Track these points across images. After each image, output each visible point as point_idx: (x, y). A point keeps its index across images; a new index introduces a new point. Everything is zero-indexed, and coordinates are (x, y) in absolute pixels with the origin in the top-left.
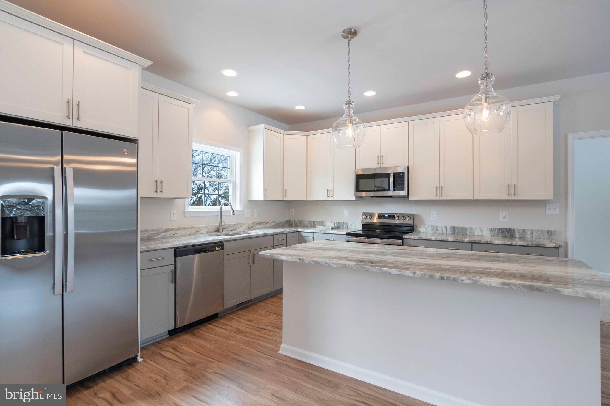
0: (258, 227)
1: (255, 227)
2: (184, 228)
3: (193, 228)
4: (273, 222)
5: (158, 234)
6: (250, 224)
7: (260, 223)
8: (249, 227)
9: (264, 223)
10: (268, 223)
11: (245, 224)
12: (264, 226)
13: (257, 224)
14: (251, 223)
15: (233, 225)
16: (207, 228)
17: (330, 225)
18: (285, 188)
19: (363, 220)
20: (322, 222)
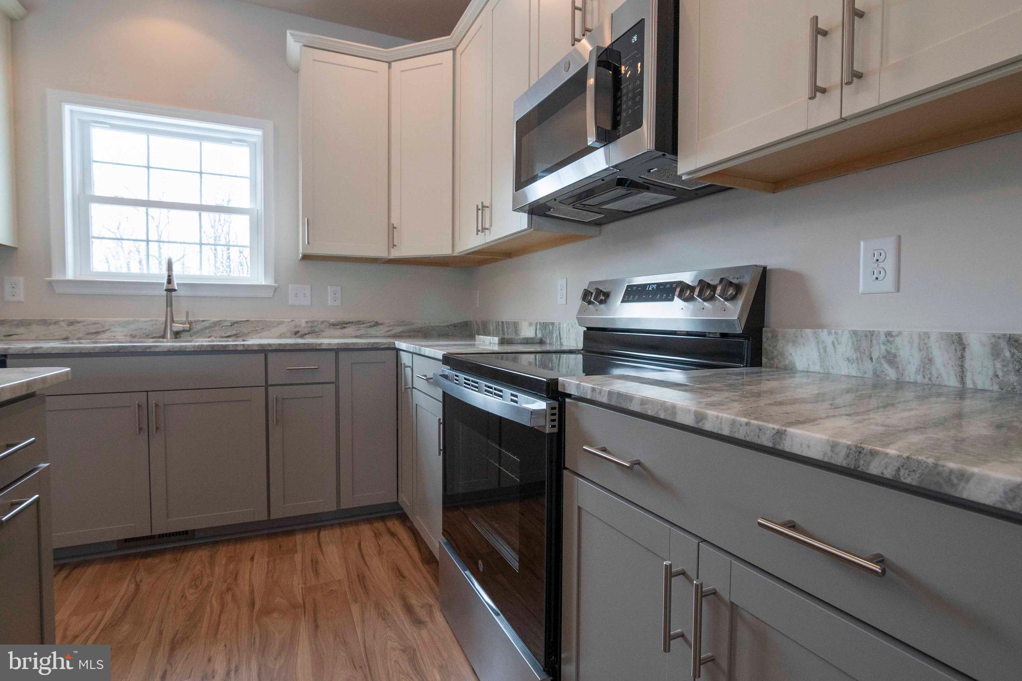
0: (338, 332)
1: (324, 334)
3: (80, 322)
4: (402, 323)
6: (304, 325)
7: (346, 324)
8: (298, 332)
9: (359, 323)
10: (377, 324)
11: (280, 323)
12: (362, 332)
13: (334, 325)
14: (307, 322)
15: (233, 324)
16: (133, 327)
17: (528, 332)
18: (393, 221)
19: (581, 311)
20: (516, 325)
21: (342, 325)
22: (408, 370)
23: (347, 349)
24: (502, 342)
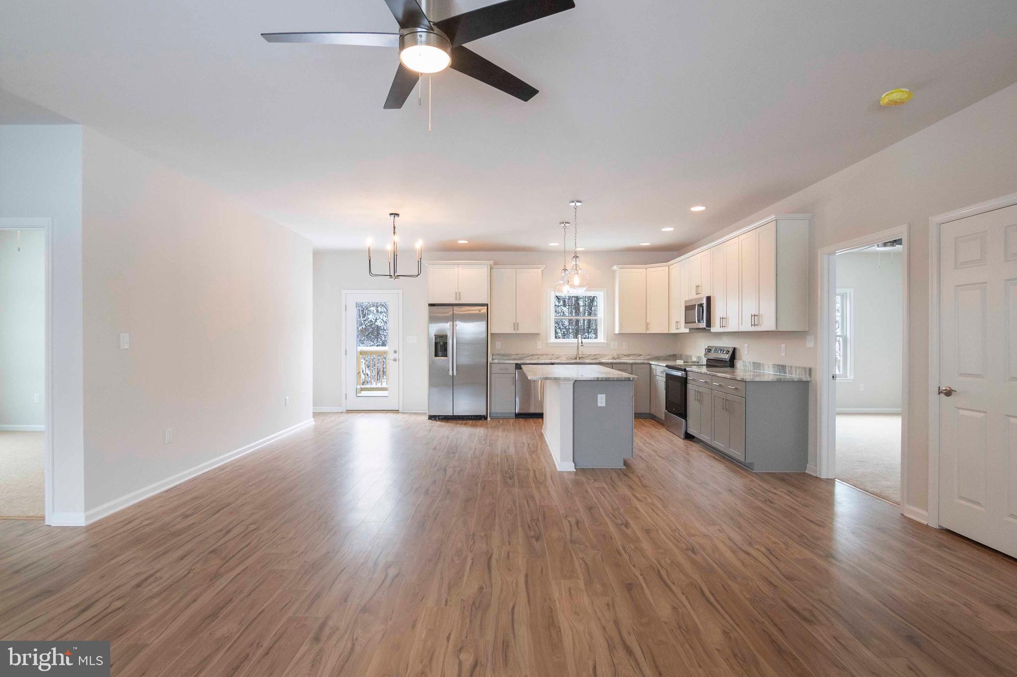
0: (627, 358)
1: (622, 359)
2: (546, 354)
3: (554, 355)
4: (649, 355)
5: (526, 357)
6: (616, 355)
8: (614, 358)
9: (634, 355)
10: (640, 355)
11: (608, 355)
12: (635, 358)
13: (625, 355)
15: (594, 355)
16: (567, 356)
17: (694, 359)
18: (648, 321)
19: (705, 354)
20: (691, 356)
21: (629, 355)
22: (655, 370)
23: (635, 364)
24: (684, 362)
